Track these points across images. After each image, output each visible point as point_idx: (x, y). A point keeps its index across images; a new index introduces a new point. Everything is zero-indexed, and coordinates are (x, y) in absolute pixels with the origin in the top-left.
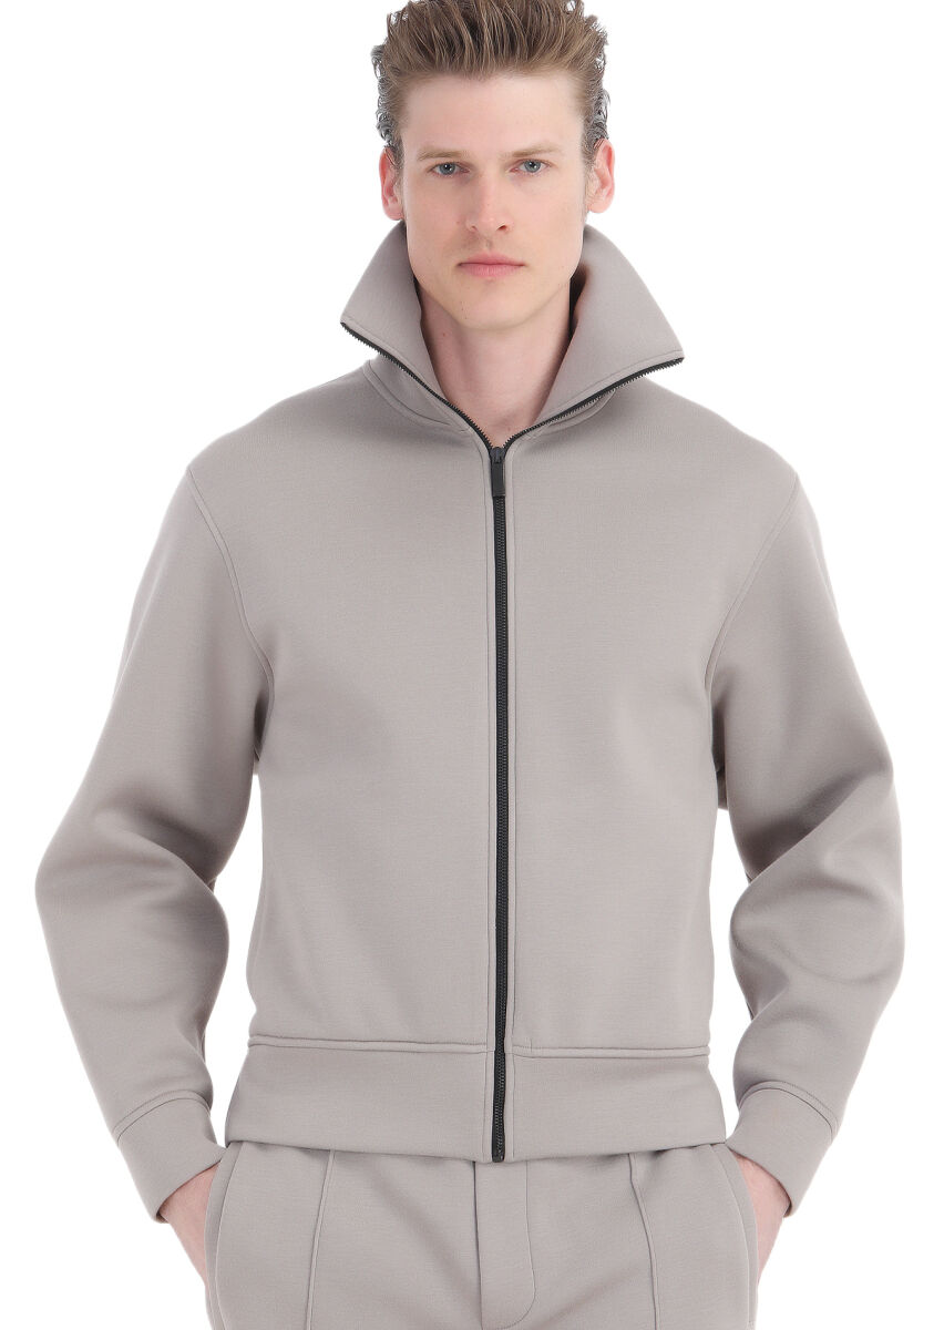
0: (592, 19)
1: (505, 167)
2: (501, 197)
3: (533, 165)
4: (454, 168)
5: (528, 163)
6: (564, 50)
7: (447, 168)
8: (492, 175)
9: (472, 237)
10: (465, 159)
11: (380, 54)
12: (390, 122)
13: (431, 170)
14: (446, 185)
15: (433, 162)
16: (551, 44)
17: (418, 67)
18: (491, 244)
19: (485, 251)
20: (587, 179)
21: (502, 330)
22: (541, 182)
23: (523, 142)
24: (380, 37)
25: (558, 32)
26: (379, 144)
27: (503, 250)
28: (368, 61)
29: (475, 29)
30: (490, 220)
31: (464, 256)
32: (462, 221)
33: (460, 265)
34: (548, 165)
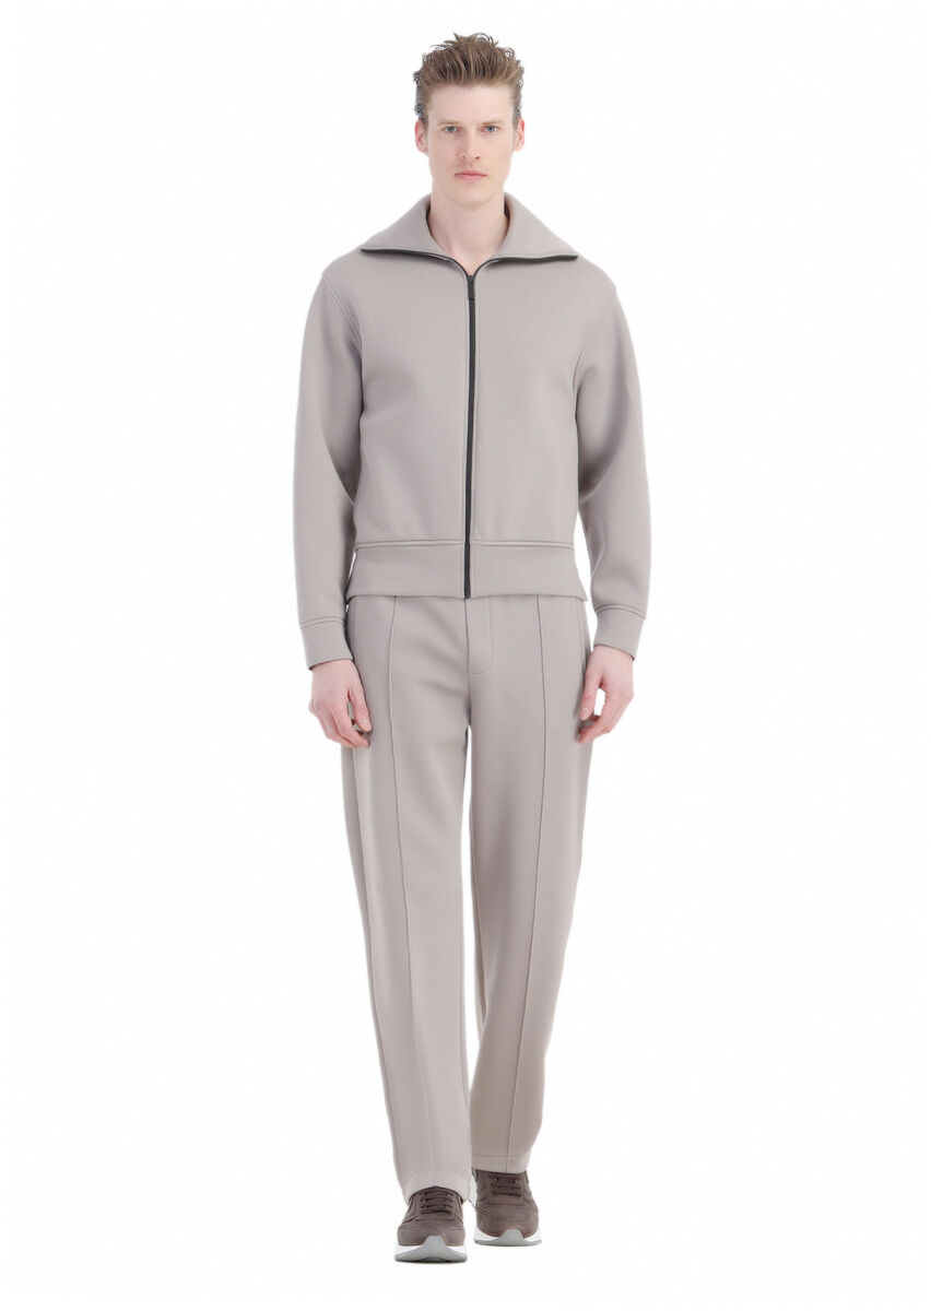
0: (518, 62)
1: (478, 130)
2: (477, 143)
3: (491, 128)
4: (453, 129)
5: (489, 128)
6: (507, 75)
7: (451, 129)
8: (472, 132)
9: (463, 161)
10: (460, 125)
11: (418, 76)
12: (421, 108)
13: (443, 129)
14: (451, 136)
15: (443, 126)
16: (501, 73)
17: (439, 82)
18: (471, 166)
19: (469, 169)
20: (515, 137)
21: (474, 206)
22: (495, 136)
23: (488, 119)
24: (418, 66)
25: (505, 65)
26: (416, 118)
27: (477, 168)
28: (412, 78)
29: (466, 63)
30: (473, 152)
31: (459, 171)
32: (458, 153)
33: (456, 174)
34: (499, 128)
